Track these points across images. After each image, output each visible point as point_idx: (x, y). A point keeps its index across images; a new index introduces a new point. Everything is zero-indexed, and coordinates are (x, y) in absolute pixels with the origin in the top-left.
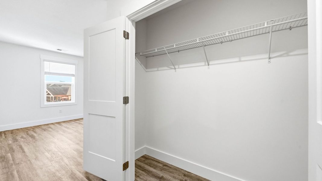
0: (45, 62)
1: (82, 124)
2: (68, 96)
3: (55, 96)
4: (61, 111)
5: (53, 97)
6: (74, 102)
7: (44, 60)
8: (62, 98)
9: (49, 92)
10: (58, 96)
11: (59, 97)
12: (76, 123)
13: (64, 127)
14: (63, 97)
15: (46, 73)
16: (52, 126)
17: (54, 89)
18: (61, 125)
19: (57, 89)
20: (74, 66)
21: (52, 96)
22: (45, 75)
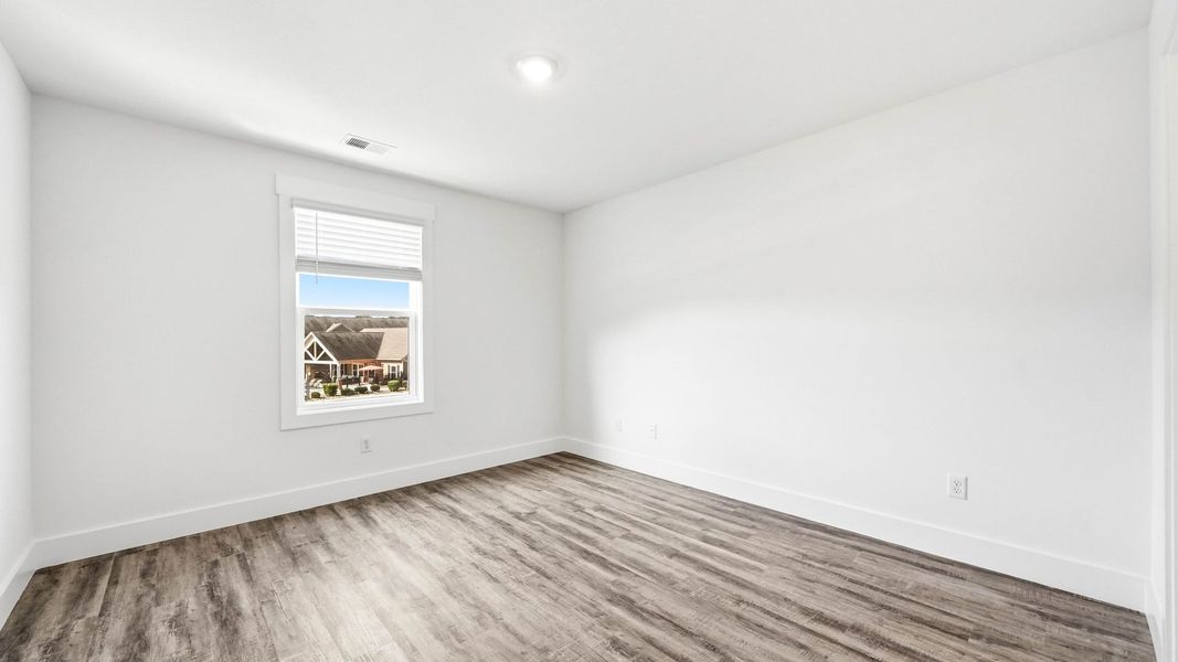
0: (297, 210)
1: (464, 519)
2: (379, 363)
3: (344, 362)
4: (366, 442)
5: (339, 365)
6: (421, 400)
7: (292, 199)
8: (364, 369)
9: (325, 350)
10: (353, 362)
11: (355, 367)
12: (434, 512)
13: (386, 536)
14: (366, 365)
15: (302, 262)
16: (328, 525)
17: (340, 340)
18: (367, 521)
19: (348, 339)
20: (420, 229)
21: (335, 362)
22: (298, 274)
